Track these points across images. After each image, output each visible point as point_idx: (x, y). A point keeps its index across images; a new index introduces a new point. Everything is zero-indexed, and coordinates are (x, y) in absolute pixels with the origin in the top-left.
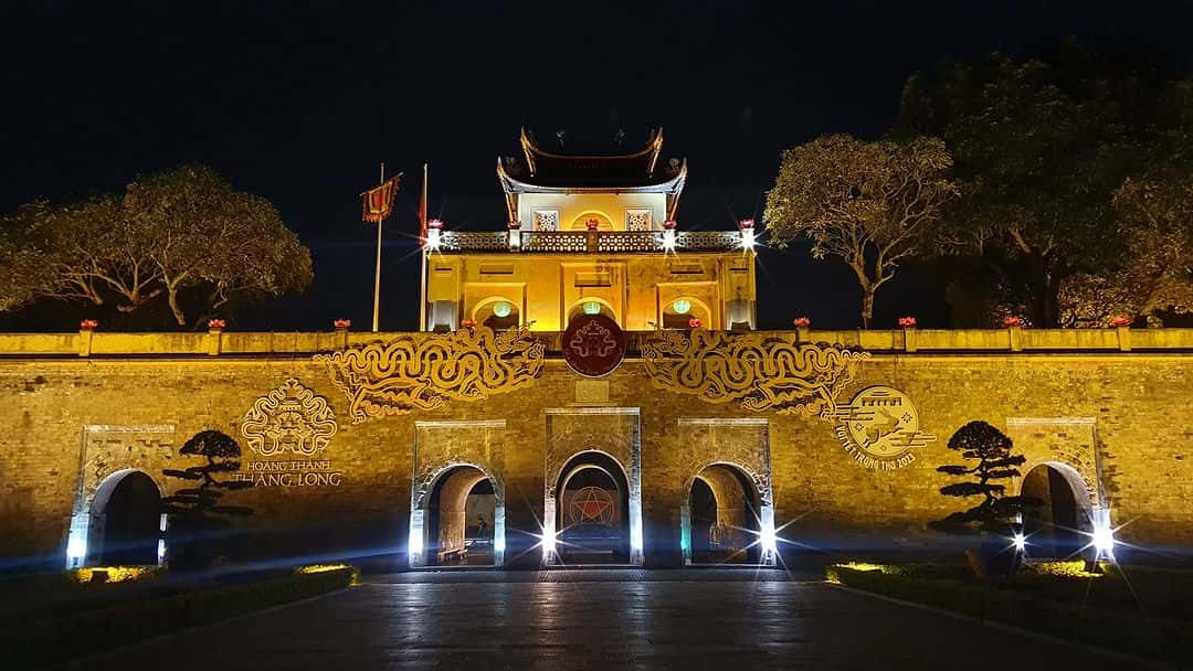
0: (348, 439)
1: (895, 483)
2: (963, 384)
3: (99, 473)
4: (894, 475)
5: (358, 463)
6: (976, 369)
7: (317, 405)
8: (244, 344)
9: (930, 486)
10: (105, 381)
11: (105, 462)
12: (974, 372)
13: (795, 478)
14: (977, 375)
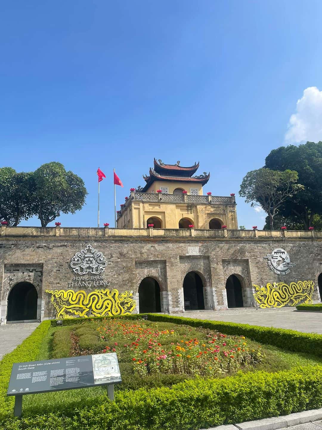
0: (111, 268)
1: (285, 279)
2: (301, 248)
3: (10, 283)
4: (285, 276)
5: (116, 276)
6: (304, 243)
7: (99, 255)
8: (70, 232)
9: (295, 279)
10: (13, 246)
11: (12, 278)
12: (303, 244)
13: (258, 278)
14: (304, 245)
